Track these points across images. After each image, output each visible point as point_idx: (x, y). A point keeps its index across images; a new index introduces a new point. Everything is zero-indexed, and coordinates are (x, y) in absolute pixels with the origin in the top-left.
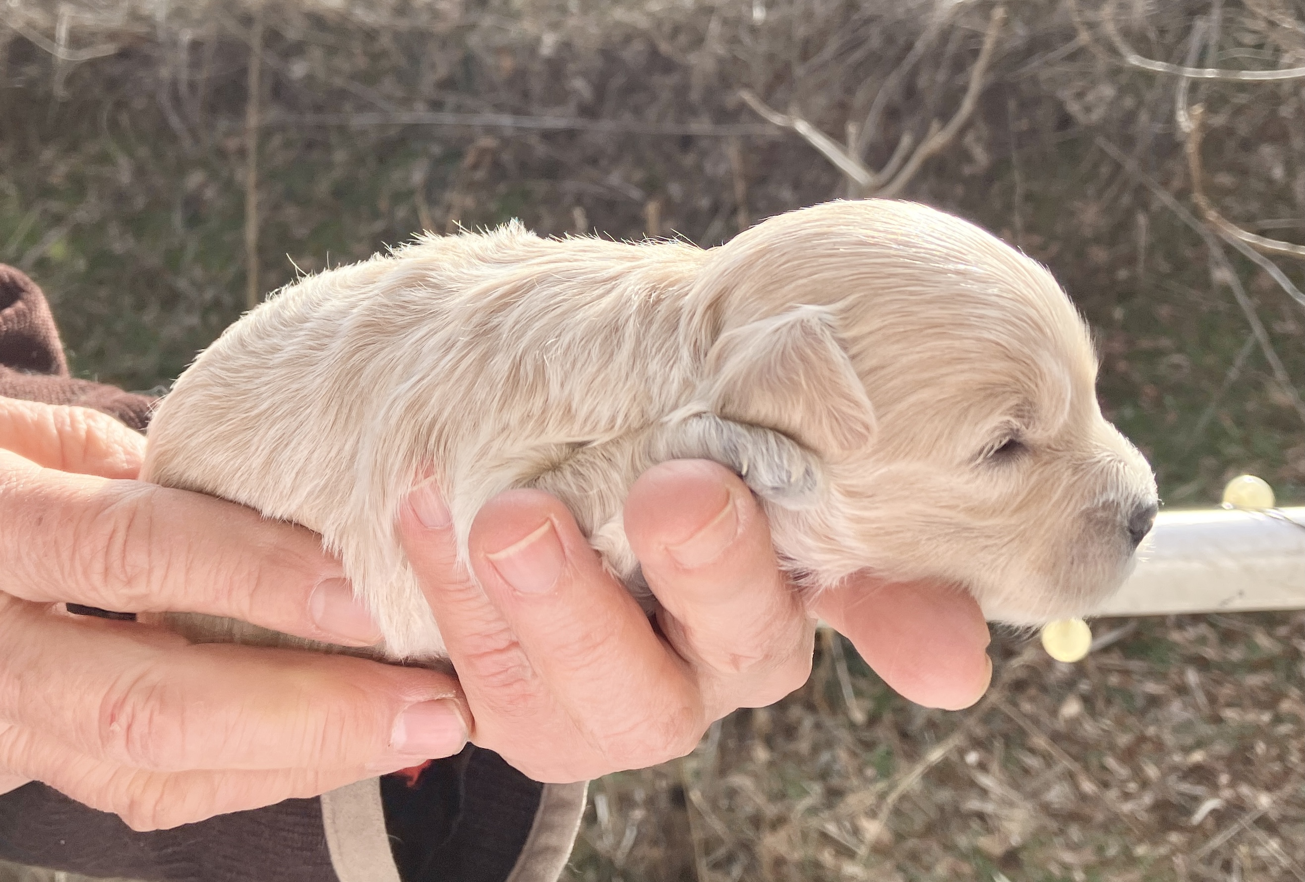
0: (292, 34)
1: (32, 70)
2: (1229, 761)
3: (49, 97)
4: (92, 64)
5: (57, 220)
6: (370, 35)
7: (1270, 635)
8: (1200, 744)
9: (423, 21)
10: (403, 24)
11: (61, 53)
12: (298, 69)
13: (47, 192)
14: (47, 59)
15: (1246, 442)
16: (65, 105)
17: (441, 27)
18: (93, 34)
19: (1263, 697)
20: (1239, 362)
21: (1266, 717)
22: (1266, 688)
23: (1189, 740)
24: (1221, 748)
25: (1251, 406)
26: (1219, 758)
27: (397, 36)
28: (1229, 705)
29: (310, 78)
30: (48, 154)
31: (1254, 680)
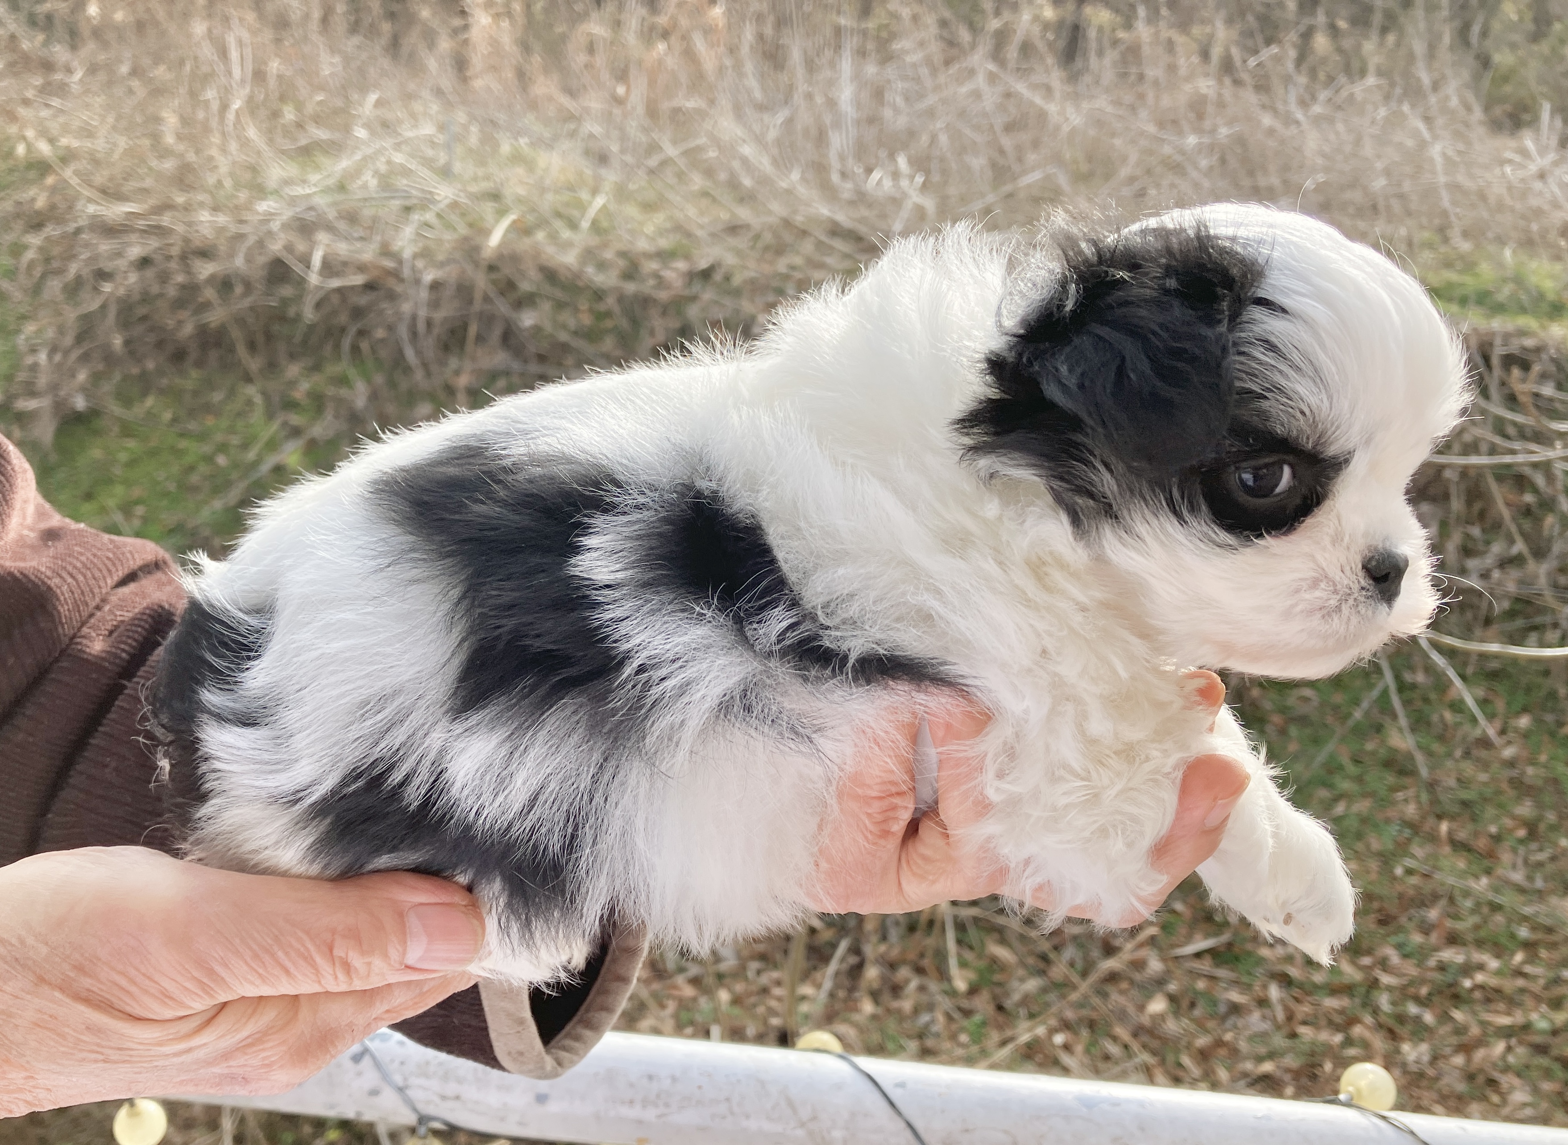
0: (525, 286)
1: (287, 291)
2: (1297, 1074)
3: (298, 318)
4: (340, 290)
5: (296, 432)
6: (598, 295)
7: (1354, 963)
8: (1271, 1056)
9: (648, 287)
10: (631, 288)
11: (314, 279)
12: (528, 319)
13: (290, 405)
14: (301, 282)
15: (1359, 779)
16: (312, 327)
17: (663, 295)
18: (345, 264)
19: (1338, 1019)
20: (1365, 705)
21: (1338, 1038)
22: (1341, 1012)
23: (1262, 1050)
24: (1291, 1061)
25: (1369, 746)
26: (1288, 1070)
27: (621, 299)
28: (1305, 1023)
29: (537, 329)
30: (293, 370)
31: (1331, 1003)
